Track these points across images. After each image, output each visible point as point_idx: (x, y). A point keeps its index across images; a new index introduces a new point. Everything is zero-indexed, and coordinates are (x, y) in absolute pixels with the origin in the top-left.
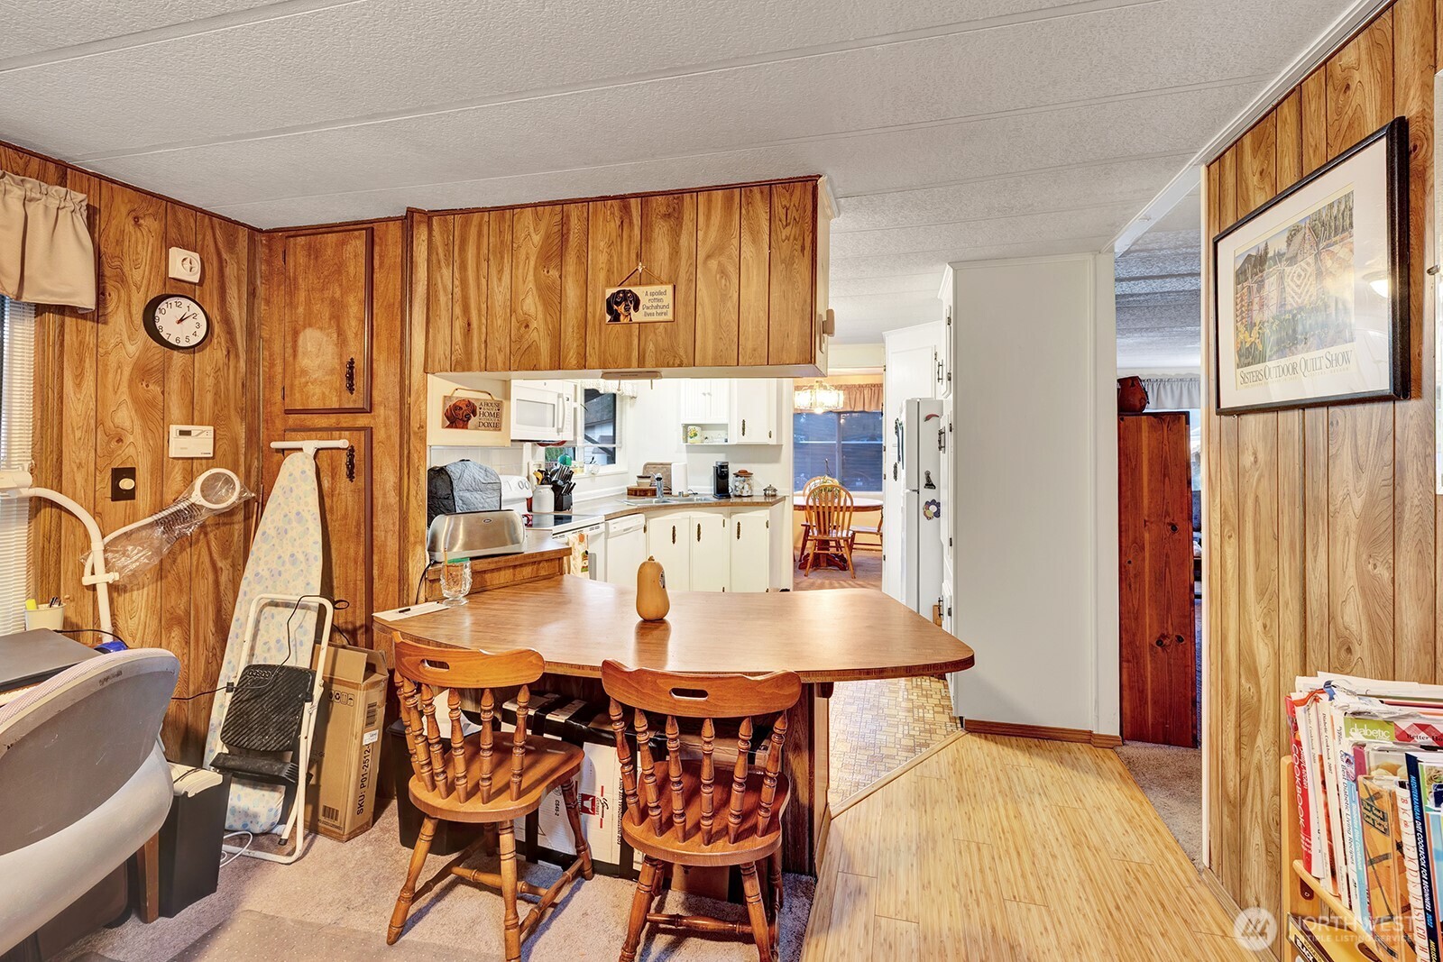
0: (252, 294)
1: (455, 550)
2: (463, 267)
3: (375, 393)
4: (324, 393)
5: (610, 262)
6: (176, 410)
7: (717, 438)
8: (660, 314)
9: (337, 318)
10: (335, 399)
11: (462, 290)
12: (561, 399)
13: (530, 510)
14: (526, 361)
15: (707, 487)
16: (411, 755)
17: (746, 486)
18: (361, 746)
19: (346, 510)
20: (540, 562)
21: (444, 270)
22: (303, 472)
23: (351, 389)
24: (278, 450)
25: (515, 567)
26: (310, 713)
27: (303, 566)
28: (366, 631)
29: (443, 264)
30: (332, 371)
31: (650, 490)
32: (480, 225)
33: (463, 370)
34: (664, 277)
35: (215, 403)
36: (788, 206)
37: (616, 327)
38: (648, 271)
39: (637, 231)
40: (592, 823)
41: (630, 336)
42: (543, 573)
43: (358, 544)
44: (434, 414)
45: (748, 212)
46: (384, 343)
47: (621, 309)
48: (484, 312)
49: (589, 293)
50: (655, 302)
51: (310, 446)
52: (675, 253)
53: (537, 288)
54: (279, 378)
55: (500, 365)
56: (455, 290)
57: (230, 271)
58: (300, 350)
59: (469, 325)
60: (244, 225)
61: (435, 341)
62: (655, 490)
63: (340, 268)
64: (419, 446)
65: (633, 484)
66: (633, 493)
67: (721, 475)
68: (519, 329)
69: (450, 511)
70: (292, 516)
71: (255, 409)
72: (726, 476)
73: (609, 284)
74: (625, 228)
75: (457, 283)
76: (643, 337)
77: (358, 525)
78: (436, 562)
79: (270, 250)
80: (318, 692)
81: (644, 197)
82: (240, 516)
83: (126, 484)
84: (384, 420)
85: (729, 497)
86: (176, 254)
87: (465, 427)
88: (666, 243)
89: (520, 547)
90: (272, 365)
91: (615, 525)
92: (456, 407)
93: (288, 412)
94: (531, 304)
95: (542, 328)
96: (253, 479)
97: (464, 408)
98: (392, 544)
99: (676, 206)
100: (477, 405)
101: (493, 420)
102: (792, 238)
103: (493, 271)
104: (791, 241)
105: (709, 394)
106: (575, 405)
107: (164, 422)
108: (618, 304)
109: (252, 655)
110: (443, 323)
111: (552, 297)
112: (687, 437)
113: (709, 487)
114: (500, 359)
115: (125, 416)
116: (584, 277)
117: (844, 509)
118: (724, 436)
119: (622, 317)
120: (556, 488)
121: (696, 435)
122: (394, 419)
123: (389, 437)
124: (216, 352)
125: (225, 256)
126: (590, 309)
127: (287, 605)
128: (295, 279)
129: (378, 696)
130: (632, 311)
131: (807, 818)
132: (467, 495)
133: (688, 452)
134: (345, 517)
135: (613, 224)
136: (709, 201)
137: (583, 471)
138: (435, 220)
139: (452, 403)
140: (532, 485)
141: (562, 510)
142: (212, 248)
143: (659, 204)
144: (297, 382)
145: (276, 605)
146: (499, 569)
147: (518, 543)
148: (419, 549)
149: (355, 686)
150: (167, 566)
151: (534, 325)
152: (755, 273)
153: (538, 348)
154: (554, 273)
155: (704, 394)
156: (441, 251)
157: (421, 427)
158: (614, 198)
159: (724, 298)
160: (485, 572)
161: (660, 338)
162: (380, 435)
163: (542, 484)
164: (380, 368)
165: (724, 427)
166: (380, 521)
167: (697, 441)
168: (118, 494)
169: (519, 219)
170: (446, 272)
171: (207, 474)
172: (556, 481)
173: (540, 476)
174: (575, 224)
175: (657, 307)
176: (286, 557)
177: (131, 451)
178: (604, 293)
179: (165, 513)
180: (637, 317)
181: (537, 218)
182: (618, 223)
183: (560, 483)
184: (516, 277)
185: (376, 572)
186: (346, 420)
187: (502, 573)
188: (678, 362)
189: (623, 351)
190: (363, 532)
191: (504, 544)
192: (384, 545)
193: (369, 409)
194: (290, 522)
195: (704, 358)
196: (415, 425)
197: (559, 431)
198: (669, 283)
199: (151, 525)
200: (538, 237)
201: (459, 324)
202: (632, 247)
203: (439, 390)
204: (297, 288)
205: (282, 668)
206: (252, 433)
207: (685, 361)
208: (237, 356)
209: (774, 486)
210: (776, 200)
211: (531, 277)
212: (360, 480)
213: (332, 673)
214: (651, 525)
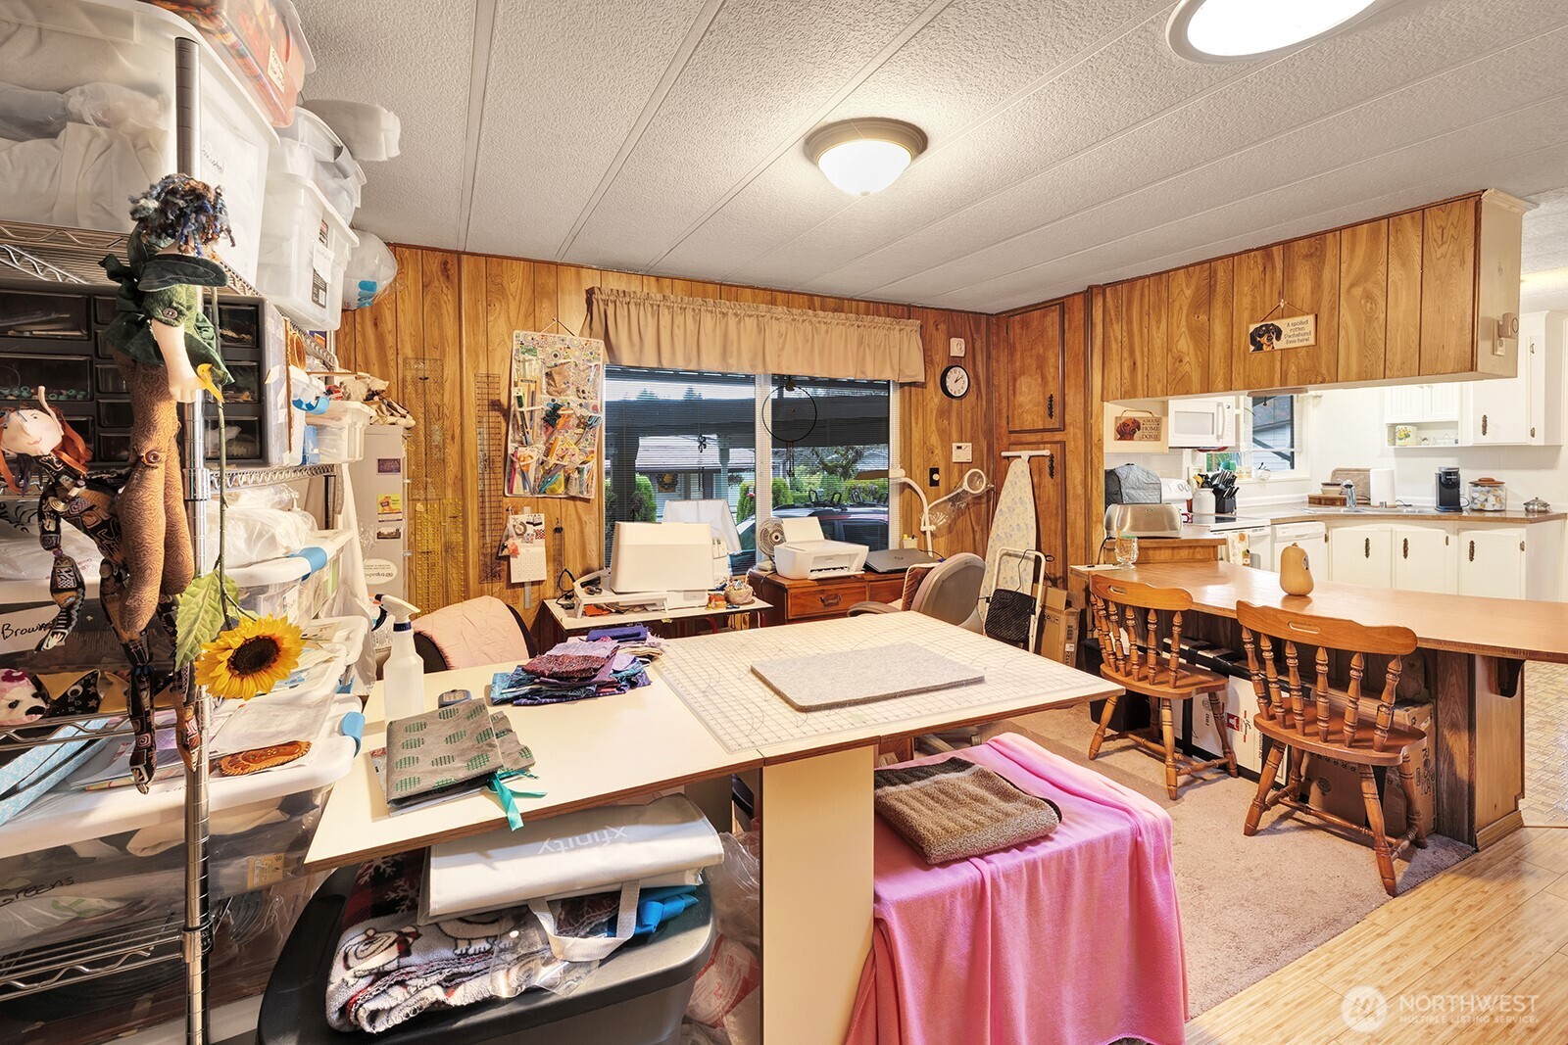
0: (989, 357)
1: (1124, 530)
2: (1130, 322)
3: (1067, 417)
4: (1033, 419)
5: (1253, 302)
6: (955, 436)
7: (1444, 440)
8: (1302, 340)
9: (1041, 366)
10: (1041, 423)
11: (1129, 339)
12: (1220, 408)
13: (1190, 510)
14: (1183, 388)
15: (1427, 497)
16: (1102, 649)
17: (1492, 498)
18: (1065, 652)
19: (1049, 497)
20: (1196, 547)
21: (1115, 326)
22: (1023, 471)
23: (1051, 416)
24: (1005, 458)
25: (1173, 548)
26: (1034, 621)
27: (1025, 532)
28: (1063, 582)
29: (1114, 321)
30: (1038, 404)
31: (1341, 499)
32: (1142, 289)
33: (1131, 398)
34: (1306, 308)
35: (972, 428)
36: (1444, 225)
37: (1259, 354)
38: (1290, 304)
39: (1279, 273)
40: (1237, 738)
41: (1273, 361)
42: (1198, 557)
43: (1057, 521)
44: (1109, 430)
45: (1397, 239)
46: (1072, 382)
47: (1264, 340)
48: (1146, 353)
49: (1235, 329)
50: (1296, 332)
51: (1025, 454)
52: (1317, 286)
53: (1189, 331)
54: (1004, 410)
55: (1159, 392)
56: (1124, 339)
57: (978, 345)
58: (1018, 391)
59: (1134, 364)
60: (983, 314)
61: (1109, 379)
62: (1345, 500)
63: (1043, 333)
64: (1098, 454)
65: (1318, 492)
66: (1316, 501)
67: (1449, 483)
68: (1174, 364)
69: (1120, 502)
70: (1017, 499)
71: (991, 431)
72: (1456, 485)
73: (1252, 321)
74: (1267, 273)
75: (1125, 334)
76: (1285, 362)
77: (1057, 508)
78: (1111, 538)
79: (998, 326)
80: (1038, 610)
81: (1286, 244)
82: (984, 500)
83: (936, 477)
84: (1073, 435)
85: (1460, 510)
86: (954, 341)
87: (1131, 439)
88: (1308, 279)
89: (1178, 533)
90: (1000, 402)
91: (1284, 530)
92: (1124, 425)
93: (1011, 432)
94: (1184, 344)
95: (1193, 361)
96: (991, 477)
97: (1131, 425)
98: (1080, 523)
99: (1319, 246)
100: (1141, 422)
101: (1154, 433)
102: (1449, 255)
103: (1153, 323)
104: (1447, 258)
106: (1237, 411)
107: (950, 442)
108: (1261, 336)
109: (997, 584)
110: (1114, 365)
111: (1201, 337)
112: (1395, 438)
113: (1431, 498)
114: (1159, 388)
115: (934, 440)
116: (1230, 317)
118: (1453, 437)
119: (1264, 347)
120: (1217, 492)
121: (1407, 436)
122: (1080, 434)
123: (1076, 447)
124: (972, 397)
125: (975, 336)
126: (1235, 342)
127: (1016, 556)
128: (1014, 344)
129: (1074, 622)
130: (1274, 340)
131: (1466, 793)
132: (1132, 492)
133: (1396, 456)
134: (1048, 502)
135: (1256, 270)
136: (1354, 235)
137: (1250, 477)
138: (1108, 290)
139: (1121, 422)
140: (1192, 487)
141: (1223, 513)
142: (969, 334)
143: (1302, 248)
144: (1016, 412)
145: (1010, 555)
146: (1160, 548)
147: (1176, 529)
148: (1099, 526)
149: (1060, 612)
150: (952, 526)
151: (1186, 359)
152: (1404, 293)
153: (1190, 377)
154: (1203, 318)
156: (1112, 312)
157: (1100, 440)
158: (1257, 249)
159: (1370, 320)
160: (1148, 548)
161: (1302, 361)
162: (1070, 446)
163: (1202, 487)
164: (1070, 399)
165: (1454, 425)
166: (1071, 506)
167: (1410, 443)
168: (934, 483)
169: (1173, 280)
170: (1117, 327)
171: (970, 472)
172: (1217, 485)
173: (1201, 480)
174: (1220, 274)
175: (1298, 335)
176: (1014, 525)
177: (937, 458)
178: (1248, 328)
179: (952, 495)
180: (1278, 345)
181: (1189, 276)
182: (1261, 269)
183: (1221, 486)
184: (1172, 324)
185: (1069, 541)
186: (1047, 436)
187: (1163, 551)
188: (1320, 379)
189: (1266, 374)
190: (1060, 512)
191: (1164, 529)
192: (1075, 523)
193: (1063, 428)
194: (1016, 503)
195: (1347, 373)
196: (1095, 439)
197: (1218, 438)
198: (1311, 313)
199: (945, 501)
200: (1189, 291)
201: (1126, 364)
202: (1274, 287)
203: (1112, 413)
204: (1015, 350)
205: (1016, 593)
206: (990, 446)
207: (1328, 378)
208: (982, 398)
209: (1545, 499)
210: (1430, 222)
211: (1183, 323)
212: (1058, 477)
213: (1045, 602)
214: (1335, 533)
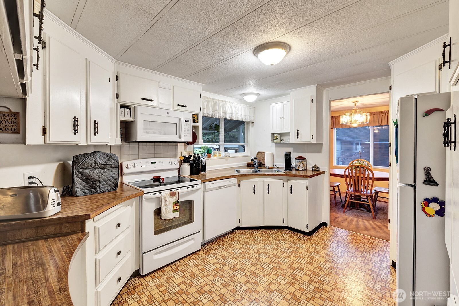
12: (181, 121)
13: (179, 174)
15: (281, 163)
17: (302, 165)
66: (249, 165)
67: (288, 159)
72: (290, 159)
85: (291, 170)
91: (211, 185)
105: (283, 118)
112: (274, 140)
117: (368, 179)
120: (191, 164)
121: (277, 139)
133: (275, 147)
137: (220, 156)
155: (281, 118)
163: (184, 162)
165: (288, 134)
167: (278, 141)
173: (183, 158)
197: (180, 137)
209: (318, 165)
214: (242, 183)
